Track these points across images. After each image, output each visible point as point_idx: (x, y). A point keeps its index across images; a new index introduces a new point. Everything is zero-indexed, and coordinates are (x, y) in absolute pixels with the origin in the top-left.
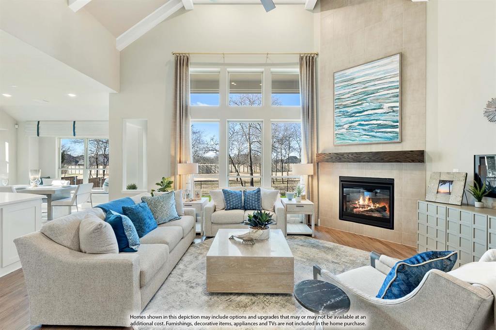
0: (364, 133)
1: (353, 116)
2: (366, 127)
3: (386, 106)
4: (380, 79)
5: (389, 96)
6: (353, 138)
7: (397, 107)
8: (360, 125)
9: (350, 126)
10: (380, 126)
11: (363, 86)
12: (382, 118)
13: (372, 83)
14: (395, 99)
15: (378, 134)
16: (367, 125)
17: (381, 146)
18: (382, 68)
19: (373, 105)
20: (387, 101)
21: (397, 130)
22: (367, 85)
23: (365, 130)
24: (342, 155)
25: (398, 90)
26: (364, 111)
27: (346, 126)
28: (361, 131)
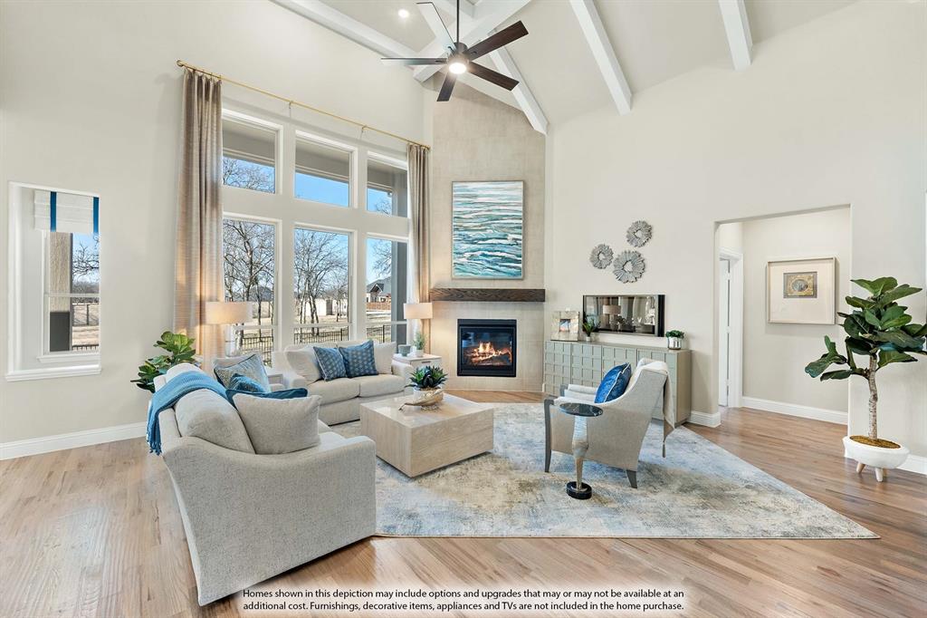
0: (488, 265)
1: (475, 243)
2: (490, 259)
3: (511, 236)
4: (504, 204)
5: (512, 226)
6: (476, 271)
7: (520, 240)
8: (484, 255)
9: (472, 255)
10: (505, 259)
11: (487, 208)
12: (507, 250)
13: (497, 207)
14: (519, 231)
15: (502, 268)
16: (491, 256)
17: (504, 282)
18: (508, 193)
19: (498, 234)
20: (512, 232)
21: (520, 265)
22: (491, 208)
23: (488, 262)
24: (465, 291)
25: (521, 221)
26: (487, 239)
27: (467, 255)
28: (485, 263)
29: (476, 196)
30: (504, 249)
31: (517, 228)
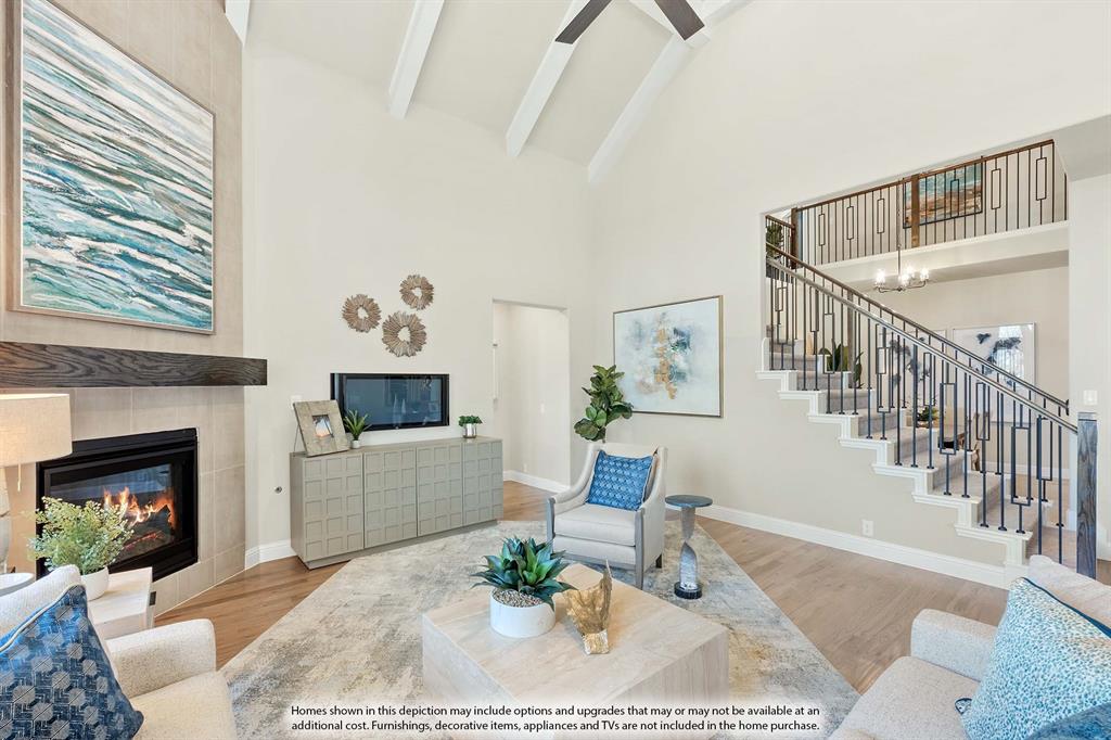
0: (138, 288)
1: (102, 217)
2: (145, 273)
4: (177, 145)
5: (195, 206)
6: (104, 298)
7: (209, 245)
8: (125, 256)
9: (92, 249)
11: (136, 133)
12: (182, 260)
13: (160, 144)
15: (173, 304)
17: (173, 337)
19: (162, 212)
20: (192, 219)
22: (146, 137)
23: (140, 280)
26: (138, 217)
27: (77, 244)
28: (129, 279)
29: (104, 81)
30: (176, 256)
31: (203, 214)
